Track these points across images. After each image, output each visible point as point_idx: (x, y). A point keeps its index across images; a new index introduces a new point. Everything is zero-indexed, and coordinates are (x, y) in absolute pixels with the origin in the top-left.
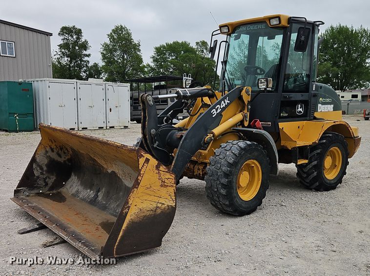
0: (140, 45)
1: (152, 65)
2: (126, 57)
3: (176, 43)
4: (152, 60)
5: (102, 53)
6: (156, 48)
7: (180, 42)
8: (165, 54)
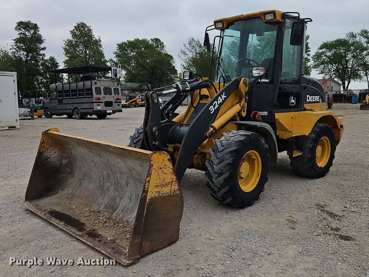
0: (100, 41)
1: (115, 60)
2: (88, 52)
3: (137, 40)
4: (115, 55)
5: (64, 49)
6: (118, 45)
7: (141, 39)
8: (127, 50)
